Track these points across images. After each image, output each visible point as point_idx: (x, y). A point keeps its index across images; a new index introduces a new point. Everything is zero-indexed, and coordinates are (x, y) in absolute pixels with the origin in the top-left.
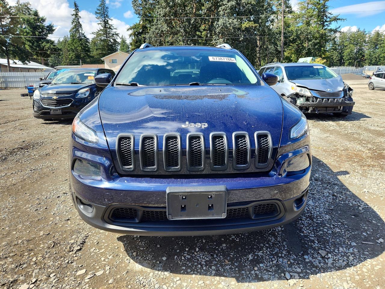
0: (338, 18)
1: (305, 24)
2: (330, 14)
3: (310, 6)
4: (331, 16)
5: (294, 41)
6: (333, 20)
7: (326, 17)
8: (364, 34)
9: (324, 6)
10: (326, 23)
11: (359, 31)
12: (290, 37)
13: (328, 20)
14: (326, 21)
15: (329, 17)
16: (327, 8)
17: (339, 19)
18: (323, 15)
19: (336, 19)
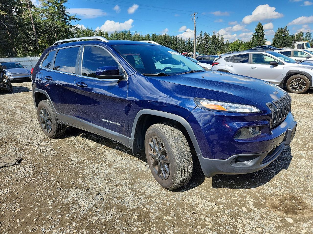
0: (75, 17)
1: (50, 18)
2: (68, 13)
3: (50, 4)
4: (69, 15)
5: (44, 32)
6: (72, 19)
7: (66, 16)
8: (92, 32)
9: (62, 6)
10: (66, 21)
11: (88, 29)
12: (39, 28)
13: (68, 18)
14: (66, 19)
15: (68, 16)
16: (64, 8)
17: (76, 19)
18: (63, 13)
19: (74, 18)
